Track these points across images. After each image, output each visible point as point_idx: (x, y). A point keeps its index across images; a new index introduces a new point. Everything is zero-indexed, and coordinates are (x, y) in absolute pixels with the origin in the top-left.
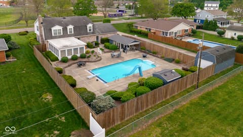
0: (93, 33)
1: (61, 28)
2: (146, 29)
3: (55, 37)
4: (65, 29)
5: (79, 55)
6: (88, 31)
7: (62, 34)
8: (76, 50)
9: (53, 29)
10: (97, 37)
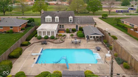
0: (73, 23)
1: (51, 17)
2: (130, 24)
3: (47, 23)
4: (53, 19)
5: (49, 36)
6: (69, 21)
7: (51, 21)
8: (48, 32)
9: (46, 17)
10: (77, 26)
